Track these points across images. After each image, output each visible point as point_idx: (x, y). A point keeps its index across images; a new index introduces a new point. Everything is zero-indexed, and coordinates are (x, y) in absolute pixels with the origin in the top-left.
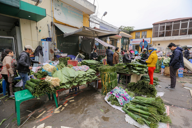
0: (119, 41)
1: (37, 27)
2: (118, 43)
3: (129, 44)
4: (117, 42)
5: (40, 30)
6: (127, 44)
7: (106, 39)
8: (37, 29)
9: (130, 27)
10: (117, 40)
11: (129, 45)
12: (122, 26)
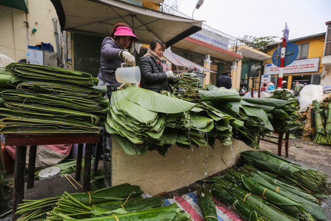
0: (235, 67)
1: (27, 23)
2: (235, 70)
3: (262, 73)
4: (232, 67)
5: (36, 28)
6: (258, 75)
7: (203, 60)
8: (27, 26)
9: (268, 38)
10: (230, 63)
11: (263, 76)
12: (246, 36)
